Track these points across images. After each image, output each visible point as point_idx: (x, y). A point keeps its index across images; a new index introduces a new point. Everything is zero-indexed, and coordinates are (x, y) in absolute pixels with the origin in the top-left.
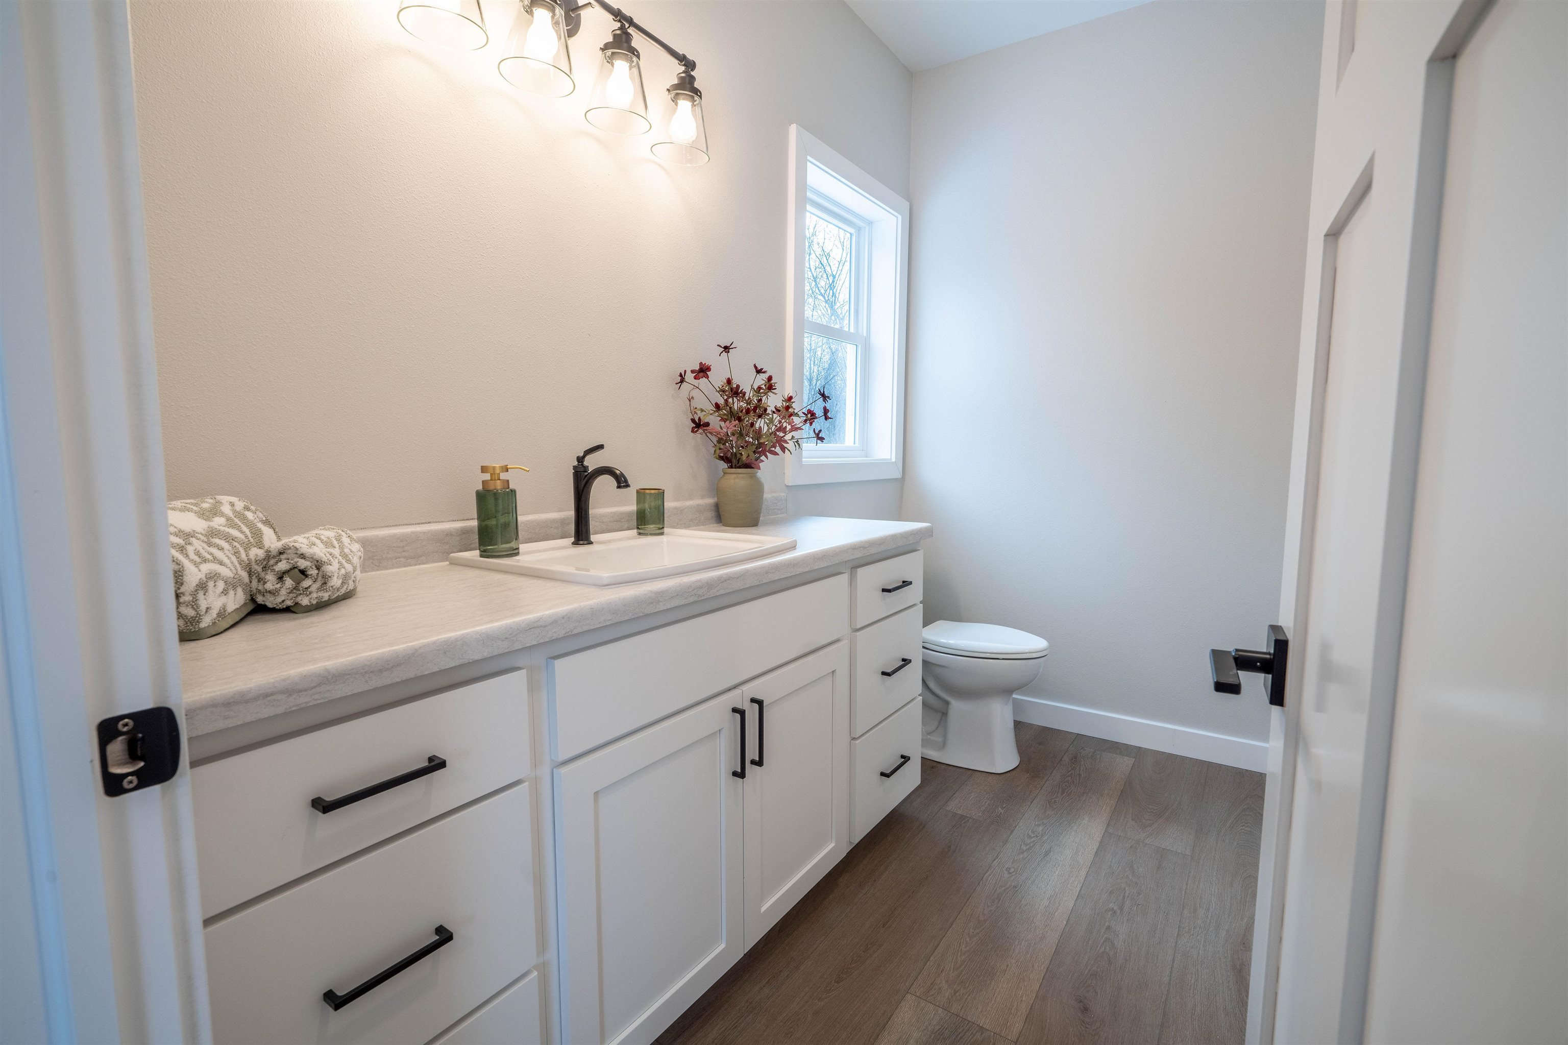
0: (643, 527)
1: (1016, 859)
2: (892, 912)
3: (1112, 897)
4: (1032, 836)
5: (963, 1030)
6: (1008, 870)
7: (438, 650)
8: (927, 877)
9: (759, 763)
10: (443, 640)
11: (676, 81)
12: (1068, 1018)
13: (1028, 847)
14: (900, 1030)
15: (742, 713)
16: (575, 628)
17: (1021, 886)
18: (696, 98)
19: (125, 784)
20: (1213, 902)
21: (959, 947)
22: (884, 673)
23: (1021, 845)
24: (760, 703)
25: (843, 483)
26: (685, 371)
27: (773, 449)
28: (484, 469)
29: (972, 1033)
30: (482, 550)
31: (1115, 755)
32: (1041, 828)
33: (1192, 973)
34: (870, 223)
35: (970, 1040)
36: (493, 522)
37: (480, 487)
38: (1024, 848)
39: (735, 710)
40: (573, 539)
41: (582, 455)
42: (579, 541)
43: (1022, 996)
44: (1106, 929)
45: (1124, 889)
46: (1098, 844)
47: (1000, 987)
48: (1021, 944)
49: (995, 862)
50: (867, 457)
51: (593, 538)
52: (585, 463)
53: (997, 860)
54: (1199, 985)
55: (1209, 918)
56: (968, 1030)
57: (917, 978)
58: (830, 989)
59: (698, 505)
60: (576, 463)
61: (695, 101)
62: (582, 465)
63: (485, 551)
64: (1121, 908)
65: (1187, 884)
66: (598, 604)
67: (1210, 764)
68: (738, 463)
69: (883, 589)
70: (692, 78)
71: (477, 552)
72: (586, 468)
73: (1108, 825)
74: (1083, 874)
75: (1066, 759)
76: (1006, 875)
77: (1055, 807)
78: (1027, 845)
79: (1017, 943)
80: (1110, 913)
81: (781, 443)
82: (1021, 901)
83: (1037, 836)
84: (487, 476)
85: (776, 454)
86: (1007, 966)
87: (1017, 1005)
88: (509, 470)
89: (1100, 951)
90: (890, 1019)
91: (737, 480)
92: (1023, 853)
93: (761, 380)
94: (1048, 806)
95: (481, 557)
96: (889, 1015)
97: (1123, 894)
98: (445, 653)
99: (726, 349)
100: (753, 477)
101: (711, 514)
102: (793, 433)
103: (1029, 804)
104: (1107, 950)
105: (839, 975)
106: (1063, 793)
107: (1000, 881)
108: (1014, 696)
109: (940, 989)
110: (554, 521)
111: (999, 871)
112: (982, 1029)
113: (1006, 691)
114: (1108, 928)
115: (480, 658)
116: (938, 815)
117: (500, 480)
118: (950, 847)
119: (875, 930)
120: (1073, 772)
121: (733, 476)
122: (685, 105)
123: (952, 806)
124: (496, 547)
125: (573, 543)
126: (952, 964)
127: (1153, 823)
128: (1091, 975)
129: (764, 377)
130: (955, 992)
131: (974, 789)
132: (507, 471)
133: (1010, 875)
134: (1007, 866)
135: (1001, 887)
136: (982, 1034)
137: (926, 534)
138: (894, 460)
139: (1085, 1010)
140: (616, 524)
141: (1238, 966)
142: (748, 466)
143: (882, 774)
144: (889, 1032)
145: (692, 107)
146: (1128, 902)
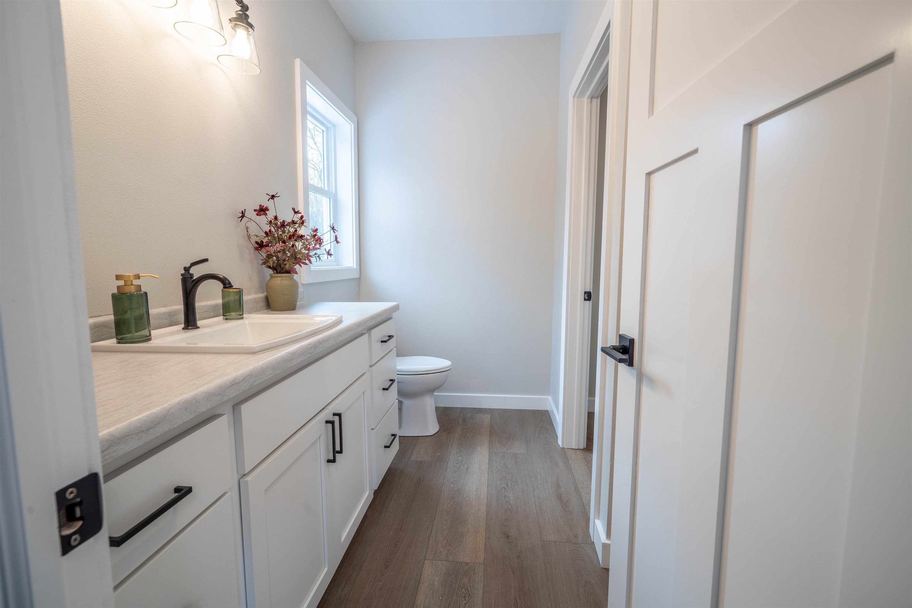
0: (228, 314)
1: (454, 476)
2: (402, 521)
3: (502, 482)
4: (458, 462)
5: (458, 567)
6: (452, 482)
7: (182, 408)
8: (414, 498)
9: (341, 452)
10: (183, 400)
11: (235, 16)
12: (502, 543)
13: (458, 468)
14: (428, 580)
15: (332, 423)
16: (255, 382)
17: (461, 488)
18: (250, 29)
19: (73, 543)
20: (542, 471)
21: (442, 528)
22: (384, 389)
23: (454, 468)
24: (339, 415)
25: (332, 282)
26: (245, 209)
27: (304, 261)
28: (118, 277)
29: (463, 567)
30: (119, 338)
31: (482, 415)
32: (460, 458)
33: (543, 505)
34: (334, 126)
35: (463, 571)
36: (128, 316)
37: (115, 291)
38: (456, 469)
39: (327, 422)
40: (183, 326)
41: (188, 265)
42: (189, 327)
43: (479, 541)
44: (504, 497)
45: (506, 476)
46: (488, 459)
47: (468, 540)
48: (470, 516)
49: (445, 480)
50: (338, 266)
51: (199, 323)
52: (191, 272)
53: (445, 479)
54: (548, 509)
55: (542, 479)
56: (461, 567)
57: (427, 551)
58: (383, 574)
59: (256, 298)
60: (183, 272)
61: (249, 32)
62: (188, 273)
63: (121, 339)
64: (507, 486)
65: (529, 467)
66: (264, 364)
67: (521, 411)
68: (282, 270)
69: (381, 341)
70: (247, 16)
71: (115, 340)
72: (192, 276)
73: (489, 448)
74: (486, 475)
75: (460, 421)
76: (452, 485)
77: (463, 446)
78: (456, 468)
79: (468, 517)
80: (503, 489)
81: (308, 257)
82: (463, 496)
83: (460, 462)
84: (121, 283)
85: (306, 264)
86: (468, 529)
87: (479, 546)
88: (140, 277)
89: (505, 508)
90: (421, 576)
91: (281, 281)
92: (456, 472)
93: (297, 218)
94: (460, 446)
95: (117, 343)
96: (420, 574)
97: (506, 479)
98: (186, 410)
99: (273, 197)
100: (292, 279)
101: (263, 304)
102: (315, 251)
103: (451, 447)
104: (508, 507)
105: (386, 564)
106: (464, 438)
107: (450, 489)
108: (435, 394)
109: (440, 552)
110: (163, 314)
111: (448, 484)
112: (467, 564)
113: (431, 390)
114: (505, 496)
115: (206, 410)
116: (408, 464)
117: (133, 285)
118: (420, 479)
119: (397, 533)
120: (465, 426)
121: (279, 279)
122: (242, 32)
123: (414, 458)
124: (131, 335)
125: (183, 329)
126: (442, 537)
127: (508, 443)
128: (505, 520)
129: (300, 215)
130: (448, 551)
131: (422, 446)
132: (139, 278)
133: (454, 484)
134: (451, 481)
135: (452, 492)
136: (468, 566)
137: (396, 308)
138: (355, 267)
139: (508, 537)
140: (212, 313)
141: (559, 496)
142: (288, 272)
143: (386, 447)
144: (423, 583)
145: (247, 35)
146: (509, 482)
